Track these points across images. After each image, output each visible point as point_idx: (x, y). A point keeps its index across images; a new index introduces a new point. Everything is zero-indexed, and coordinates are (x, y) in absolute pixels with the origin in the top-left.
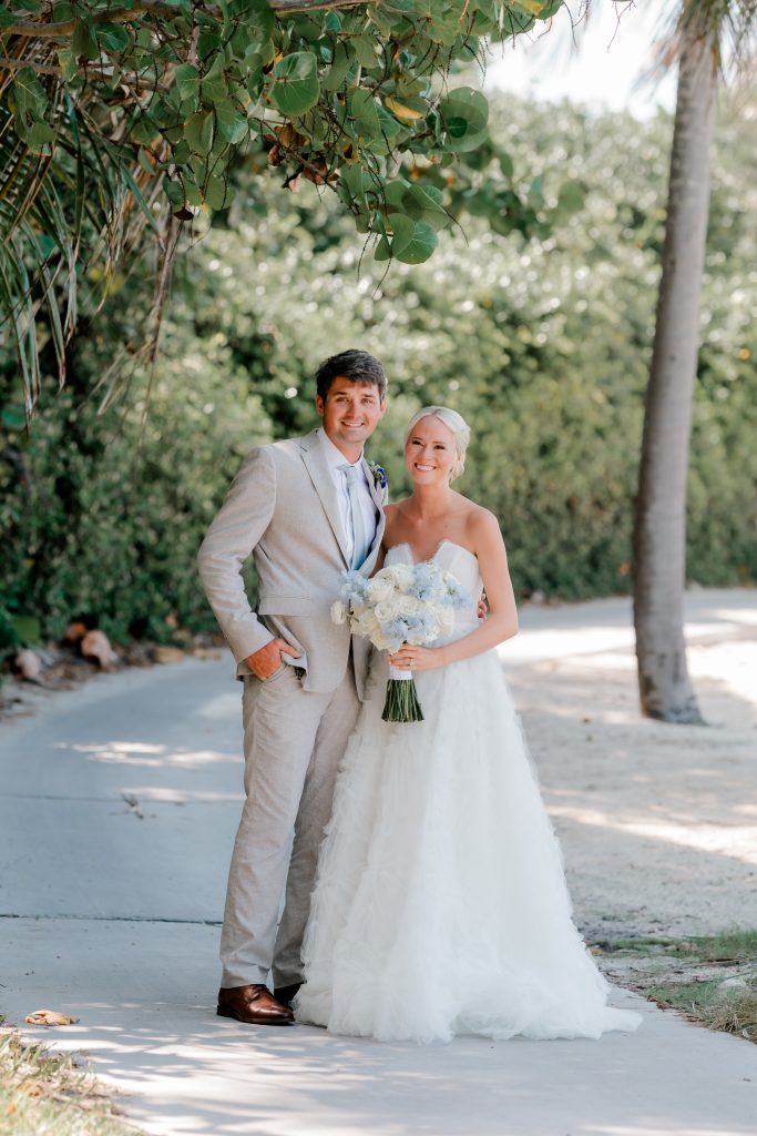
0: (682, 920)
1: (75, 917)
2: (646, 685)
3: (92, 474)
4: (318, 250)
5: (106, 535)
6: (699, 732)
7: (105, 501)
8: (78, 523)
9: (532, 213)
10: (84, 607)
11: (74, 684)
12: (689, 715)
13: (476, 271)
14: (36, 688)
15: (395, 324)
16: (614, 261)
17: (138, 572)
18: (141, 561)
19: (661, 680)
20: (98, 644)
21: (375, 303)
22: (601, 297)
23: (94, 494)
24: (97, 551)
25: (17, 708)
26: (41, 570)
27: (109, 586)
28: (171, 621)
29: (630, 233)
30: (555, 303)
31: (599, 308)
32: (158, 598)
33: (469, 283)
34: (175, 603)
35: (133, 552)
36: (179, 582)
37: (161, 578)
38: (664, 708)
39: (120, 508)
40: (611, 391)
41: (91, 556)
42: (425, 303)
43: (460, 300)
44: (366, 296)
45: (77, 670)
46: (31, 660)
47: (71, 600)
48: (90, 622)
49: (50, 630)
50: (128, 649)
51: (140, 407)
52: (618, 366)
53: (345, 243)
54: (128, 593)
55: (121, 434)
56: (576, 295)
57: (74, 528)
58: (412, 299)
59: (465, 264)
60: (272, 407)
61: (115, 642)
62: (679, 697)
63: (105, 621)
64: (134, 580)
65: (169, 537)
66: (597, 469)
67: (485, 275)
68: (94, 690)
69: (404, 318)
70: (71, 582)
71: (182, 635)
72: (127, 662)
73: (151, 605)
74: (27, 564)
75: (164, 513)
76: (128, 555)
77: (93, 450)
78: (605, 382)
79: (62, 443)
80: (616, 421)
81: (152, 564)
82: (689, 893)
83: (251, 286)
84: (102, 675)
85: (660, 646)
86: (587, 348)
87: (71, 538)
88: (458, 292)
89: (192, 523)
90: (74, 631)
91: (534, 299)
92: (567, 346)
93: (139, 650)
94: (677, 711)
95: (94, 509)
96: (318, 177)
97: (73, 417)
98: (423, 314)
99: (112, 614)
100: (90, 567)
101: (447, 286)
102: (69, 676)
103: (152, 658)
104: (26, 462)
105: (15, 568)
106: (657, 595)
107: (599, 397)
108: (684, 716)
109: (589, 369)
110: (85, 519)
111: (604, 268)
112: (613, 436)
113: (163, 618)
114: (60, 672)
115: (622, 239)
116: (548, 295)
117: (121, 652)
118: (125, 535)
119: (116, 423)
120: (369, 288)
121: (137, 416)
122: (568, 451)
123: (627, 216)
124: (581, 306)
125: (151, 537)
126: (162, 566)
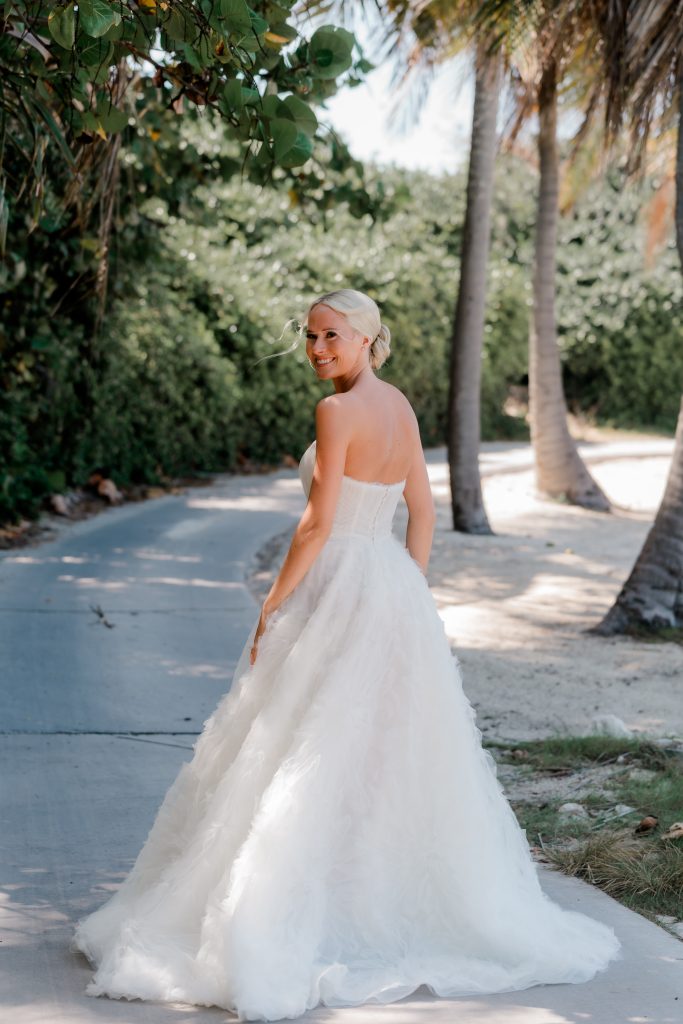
0: (508, 715)
1: (26, 732)
2: (457, 510)
3: (100, 381)
4: (249, 245)
5: (113, 420)
6: (491, 540)
7: (110, 397)
8: (92, 412)
9: (377, 203)
10: (99, 464)
11: (89, 515)
12: (484, 529)
13: (343, 258)
14: (63, 520)
15: (296, 289)
16: (424, 252)
17: (136, 442)
18: (137, 434)
19: (467, 507)
20: (110, 488)
21: (284, 277)
22: (417, 272)
23: (102, 393)
24: (107, 430)
25: (46, 534)
26: (69, 443)
27: (116, 450)
28: (159, 471)
29: (434, 238)
30: (390, 276)
31: (417, 279)
32: (149, 457)
33: (339, 263)
34: (159, 459)
35: (132, 429)
36: (163, 447)
37: (151, 445)
38: (469, 524)
39: (121, 402)
40: (425, 327)
41: (102, 433)
42: (313, 275)
43: (334, 274)
44: (278, 273)
45: (94, 505)
46: (61, 502)
47: (89, 461)
48: (105, 474)
49: (75, 480)
50: (129, 490)
51: (133, 338)
52: (428, 314)
53: (265, 241)
54: (129, 455)
55: (120, 357)
56: (404, 271)
57: (90, 415)
58: (305, 274)
59: (337, 253)
60: (221, 338)
61: (119, 487)
62: (478, 518)
63: (114, 473)
64: (133, 446)
65: (155, 419)
66: (417, 373)
67: (349, 258)
68: (104, 519)
69: (301, 285)
70: (91, 449)
71: (165, 480)
72: (128, 499)
73: (145, 462)
74: (58, 439)
75: (152, 405)
76: (128, 432)
77: (101, 365)
78: (420, 323)
79: (79, 360)
80: (428, 346)
81: (144, 436)
82: (509, 687)
83: (207, 265)
84: (111, 509)
85: (466, 485)
86: (410, 303)
87: (88, 423)
88: (333, 269)
89: (171, 410)
90: (93, 480)
91: (378, 273)
92: (398, 301)
93: (137, 491)
94: (477, 526)
95: (102, 403)
96: (199, 98)
97: (86, 343)
98: (312, 282)
99: (118, 467)
100: (103, 441)
101: (326, 267)
102: (88, 510)
103: (144, 496)
104: (51, 374)
105: (50, 442)
106: (464, 452)
107: (417, 331)
108: (482, 529)
109: (412, 314)
110: (96, 410)
111: (420, 257)
112: (426, 355)
113: (154, 469)
114: (83, 506)
115: (428, 241)
116: (386, 271)
117: (125, 492)
118: (125, 419)
119: (116, 348)
120: (281, 268)
121: (131, 344)
122: (400, 363)
123: (431, 228)
124: (406, 278)
125: (143, 420)
126: (151, 437)
